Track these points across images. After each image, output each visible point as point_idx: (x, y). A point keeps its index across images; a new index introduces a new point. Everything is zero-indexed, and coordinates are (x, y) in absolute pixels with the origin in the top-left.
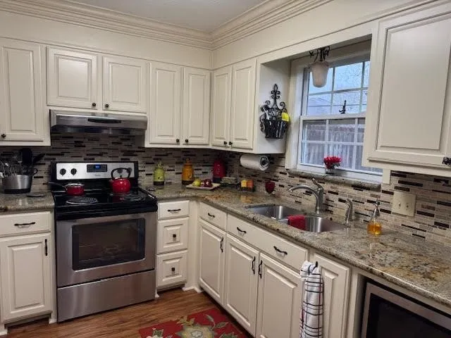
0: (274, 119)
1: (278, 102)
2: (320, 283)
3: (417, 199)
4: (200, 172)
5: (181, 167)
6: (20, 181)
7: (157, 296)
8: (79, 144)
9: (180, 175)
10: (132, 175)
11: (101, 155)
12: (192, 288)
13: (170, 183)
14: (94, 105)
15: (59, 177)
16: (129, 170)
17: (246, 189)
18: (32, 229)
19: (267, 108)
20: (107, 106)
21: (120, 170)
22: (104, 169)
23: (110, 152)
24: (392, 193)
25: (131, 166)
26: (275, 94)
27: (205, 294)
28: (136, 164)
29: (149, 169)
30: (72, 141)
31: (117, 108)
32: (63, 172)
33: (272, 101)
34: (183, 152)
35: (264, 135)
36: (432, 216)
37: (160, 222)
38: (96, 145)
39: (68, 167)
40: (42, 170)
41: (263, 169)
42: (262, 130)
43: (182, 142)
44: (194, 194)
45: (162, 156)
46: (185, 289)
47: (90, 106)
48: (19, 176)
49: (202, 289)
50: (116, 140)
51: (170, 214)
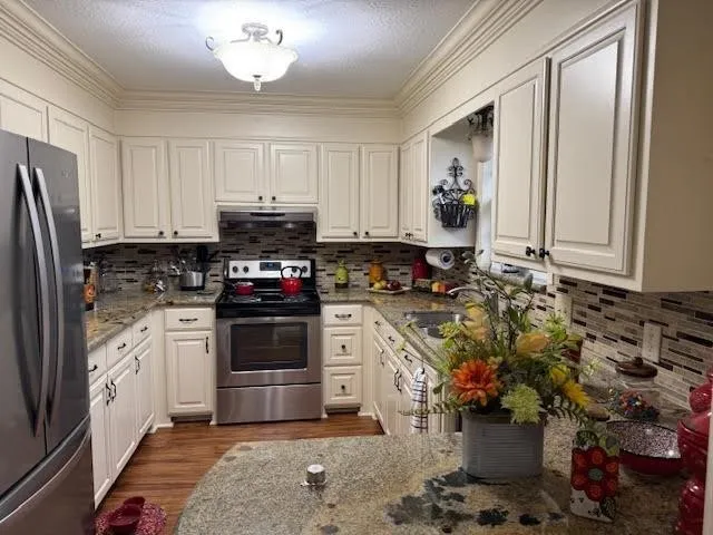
0: (455, 203)
1: (461, 180)
2: (422, 391)
3: (573, 302)
4: (398, 273)
5: (370, 265)
6: (196, 278)
7: (325, 416)
8: (254, 240)
9: (367, 277)
10: (307, 275)
11: (276, 252)
12: (370, 414)
13: (357, 286)
14: (261, 198)
15: (232, 275)
16: (304, 270)
17: (437, 295)
18: (193, 325)
19: (441, 189)
20: (274, 198)
21: (294, 269)
22: (277, 267)
23: (288, 248)
24: (554, 296)
25: (307, 264)
26: (456, 170)
27: (378, 421)
28: (313, 263)
29: (330, 268)
30: (247, 236)
31: (284, 200)
32: (235, 269)
33: (450, 180)
34: (374, 247)
35: (440, 223)
36: (584, 324)
37: (326, 329)
38: (271, 240)
39: (240, 264)
40: (216, 268)
41: (446, 267)
42: (437, 216)
43: (362, 234)
44: (367, 298)
45: (344, 252)
46: (360, 414)
47: (257, 199)
48: (194, 274)
49: (376, 416)
50: (293, 235)
51: (338, 321)
